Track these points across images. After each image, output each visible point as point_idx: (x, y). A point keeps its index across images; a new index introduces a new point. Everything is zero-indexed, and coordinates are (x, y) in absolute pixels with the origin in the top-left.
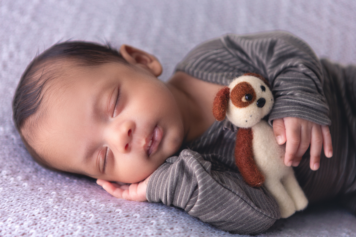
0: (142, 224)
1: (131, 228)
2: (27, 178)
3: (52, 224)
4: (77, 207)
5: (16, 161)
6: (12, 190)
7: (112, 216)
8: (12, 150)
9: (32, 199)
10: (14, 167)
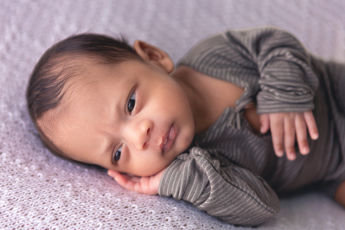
0: (158, 221)
1: (148, 225)
2: (41, 168)
3: (73, 219)
4: (94, 202)
5: (27, 148)
6: (28, 181)
7: (129, 212)
8: (22, 136)
9: (49, 191)
10: (27, 155)
